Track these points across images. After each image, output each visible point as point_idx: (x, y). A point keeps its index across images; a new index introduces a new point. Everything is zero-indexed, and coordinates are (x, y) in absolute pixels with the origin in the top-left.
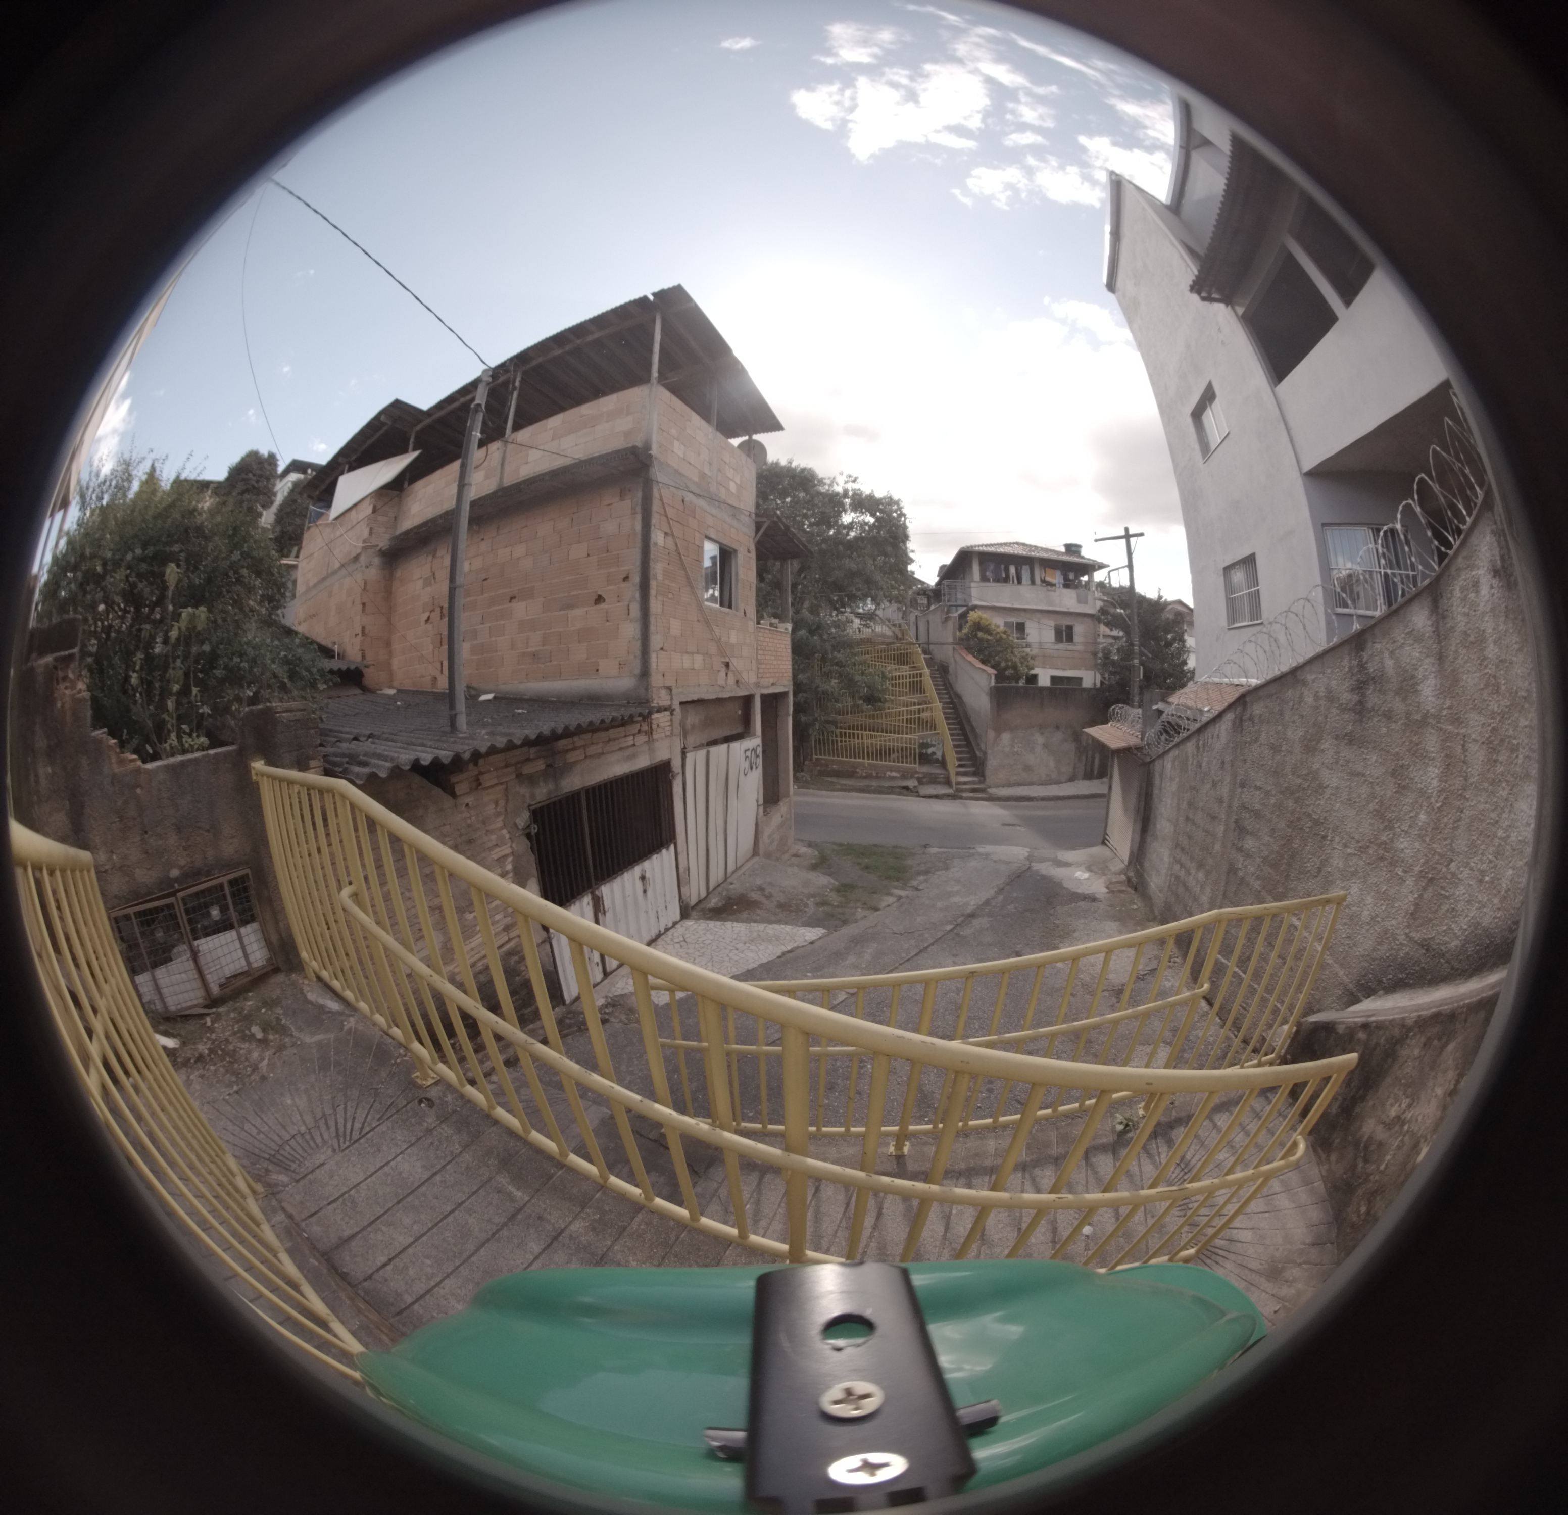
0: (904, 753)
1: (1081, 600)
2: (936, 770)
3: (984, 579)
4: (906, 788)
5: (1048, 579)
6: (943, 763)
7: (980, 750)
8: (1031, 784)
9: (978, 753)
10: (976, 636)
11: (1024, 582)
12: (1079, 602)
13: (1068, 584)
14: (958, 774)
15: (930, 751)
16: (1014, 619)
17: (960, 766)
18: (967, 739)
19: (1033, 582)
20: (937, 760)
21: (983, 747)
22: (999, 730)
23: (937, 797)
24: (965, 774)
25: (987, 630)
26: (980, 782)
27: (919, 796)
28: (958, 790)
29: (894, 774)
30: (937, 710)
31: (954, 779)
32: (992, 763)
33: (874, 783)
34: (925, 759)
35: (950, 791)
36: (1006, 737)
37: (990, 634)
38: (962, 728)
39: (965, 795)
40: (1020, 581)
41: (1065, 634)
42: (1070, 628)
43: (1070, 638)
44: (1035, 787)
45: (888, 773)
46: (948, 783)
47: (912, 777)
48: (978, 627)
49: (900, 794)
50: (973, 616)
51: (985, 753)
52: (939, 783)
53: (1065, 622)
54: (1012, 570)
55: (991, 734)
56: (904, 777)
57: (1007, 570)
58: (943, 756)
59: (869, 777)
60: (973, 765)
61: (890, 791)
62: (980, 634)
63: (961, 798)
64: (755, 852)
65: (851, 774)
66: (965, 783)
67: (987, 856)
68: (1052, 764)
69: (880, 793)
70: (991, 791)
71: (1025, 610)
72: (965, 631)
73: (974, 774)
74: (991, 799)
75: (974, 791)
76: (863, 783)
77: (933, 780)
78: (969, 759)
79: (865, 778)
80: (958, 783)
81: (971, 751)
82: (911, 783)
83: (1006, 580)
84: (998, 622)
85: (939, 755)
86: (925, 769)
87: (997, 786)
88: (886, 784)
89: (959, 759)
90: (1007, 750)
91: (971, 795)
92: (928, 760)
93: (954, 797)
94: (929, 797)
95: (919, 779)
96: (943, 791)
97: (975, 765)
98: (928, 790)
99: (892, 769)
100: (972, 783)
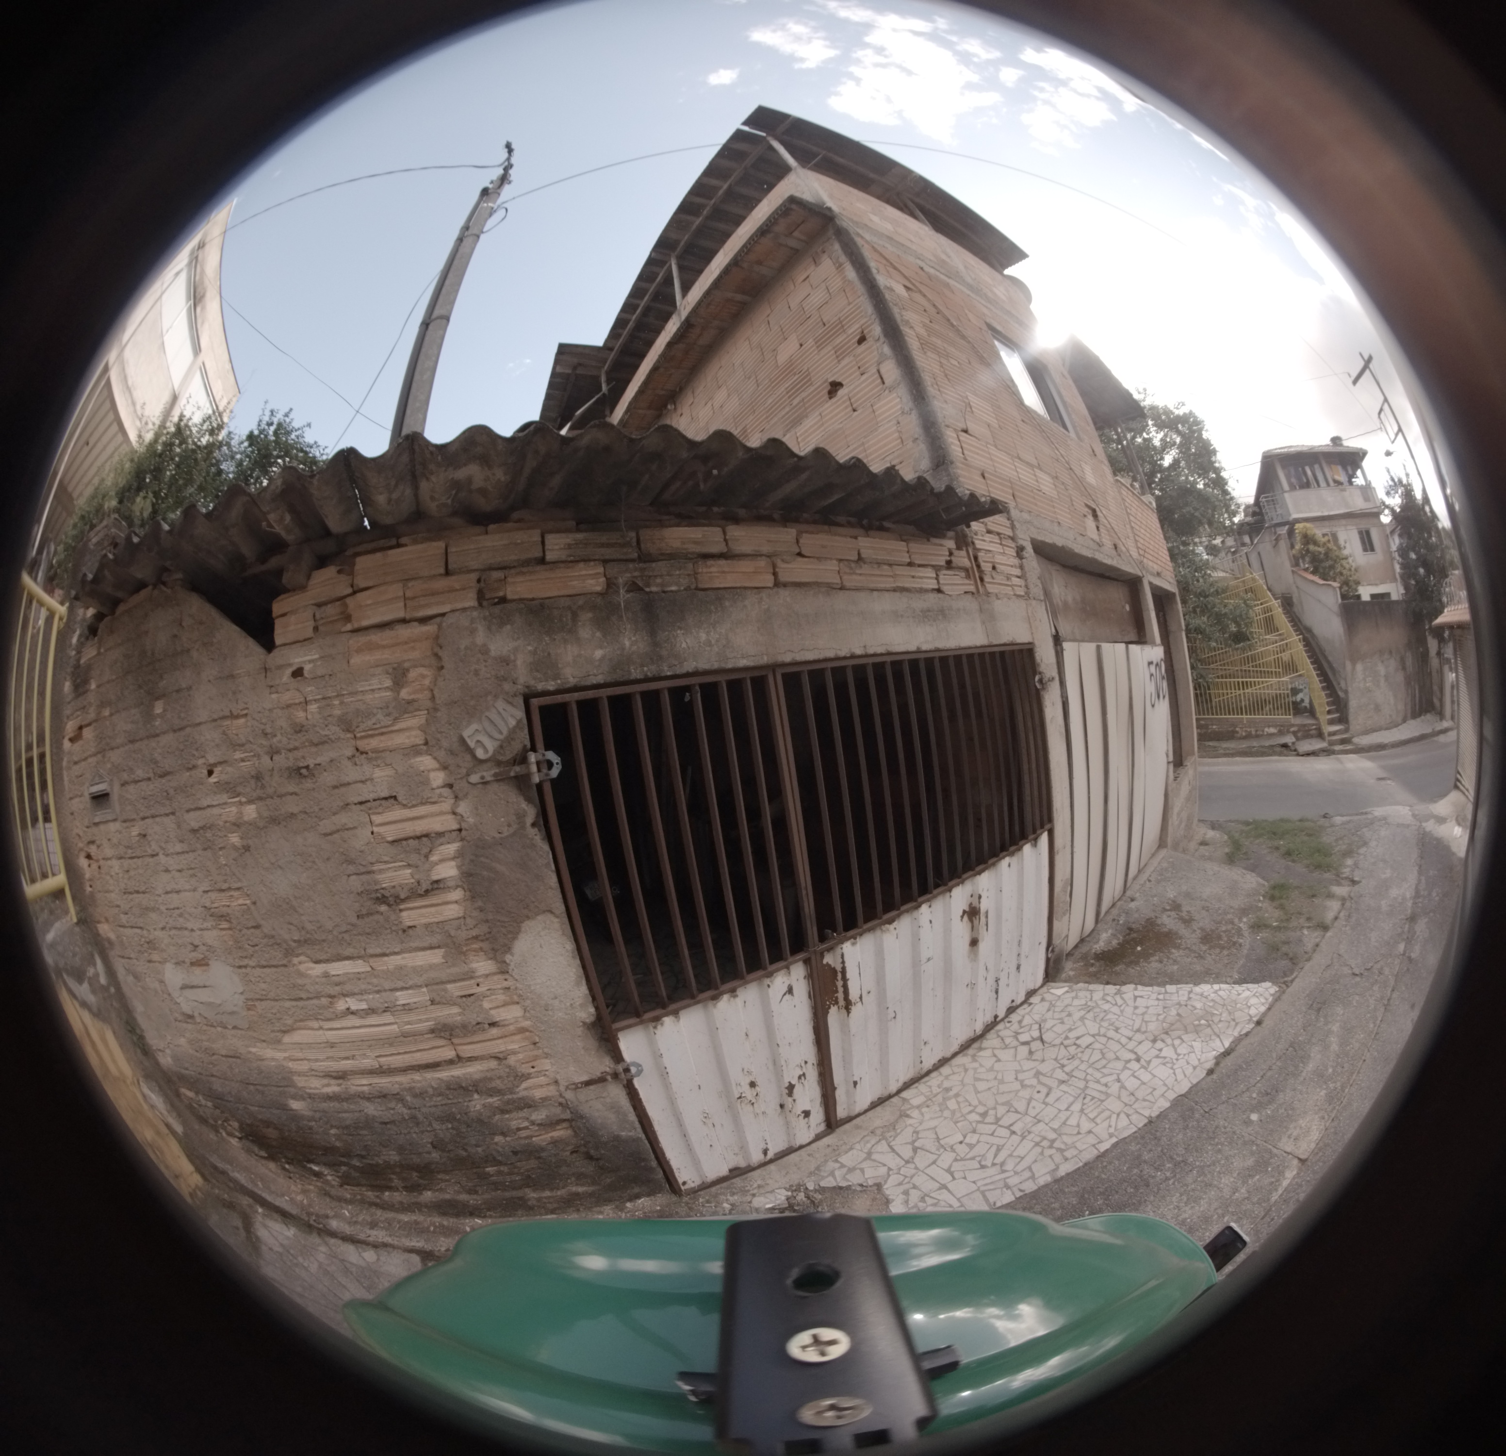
0: (1277, 703)
2: (1308, 721)
6: (1312, 711)
7: (1342, 692)
8: (1382, 728)
9: (1340, 694)
14: (1328, 722)
17: (1329, 712)
18: (1327, 680)
20: (1307, 709)
21: (1343, 688)
22: (1354, 662)
23: (1314, 754)
24: (1333, 722)
26: (1346, 732)
27: (1295, 753)
28: (1331, 743)
30: (1298, 649)
31: (1325, 729)
32: (1354, 706)
33: (1255, 744)
34: (1294, 708)
35: (1323, 745)
36: (1361, 668)
38: (1320, 667)
39: (1337, 748)
44: (1384, 732)
45: (1266, 730)
46: (1320, 735)
47: (1288, 732)
49: (1280, 754)
51: (1347, 697)
52: (1312, 737)
55: (1348, 666)
56: (1282, 732)
58: (1312, 702)
59: (1249, 736)
60: (1338, 712)
61: (1271, 750)
63: (1333, 752)
64: (1163, 842)
66: (1334, 734)
67: (1384, 822)
68: (1392, 701)
69: (1262, 754)
70: (1356, 740)
73: (1340, 721)
74: (1358, 750)
75: (1343, 742)
76: (1244, 745)
77: (1305, 734)
78: (1334, 704)
79: (1245, 737)
80: (1329, 734)
81: (1334, 692)
82: (1285, 739)
85: (1306, 703)
86: (1298, 721)
87: (1360, 735)
88: (1266, 743)
89: (1326, 704)
90: (1361, 686)
91: (1341, 747)
92: (1297, 709)
93: (1327, 752)
94: (1308, 754)
95: (1295, 733)
96: (1317, 745)
97: (1342, 712)
98: (1305, 746)
99: (1270, 724)
100: (1340, 732)
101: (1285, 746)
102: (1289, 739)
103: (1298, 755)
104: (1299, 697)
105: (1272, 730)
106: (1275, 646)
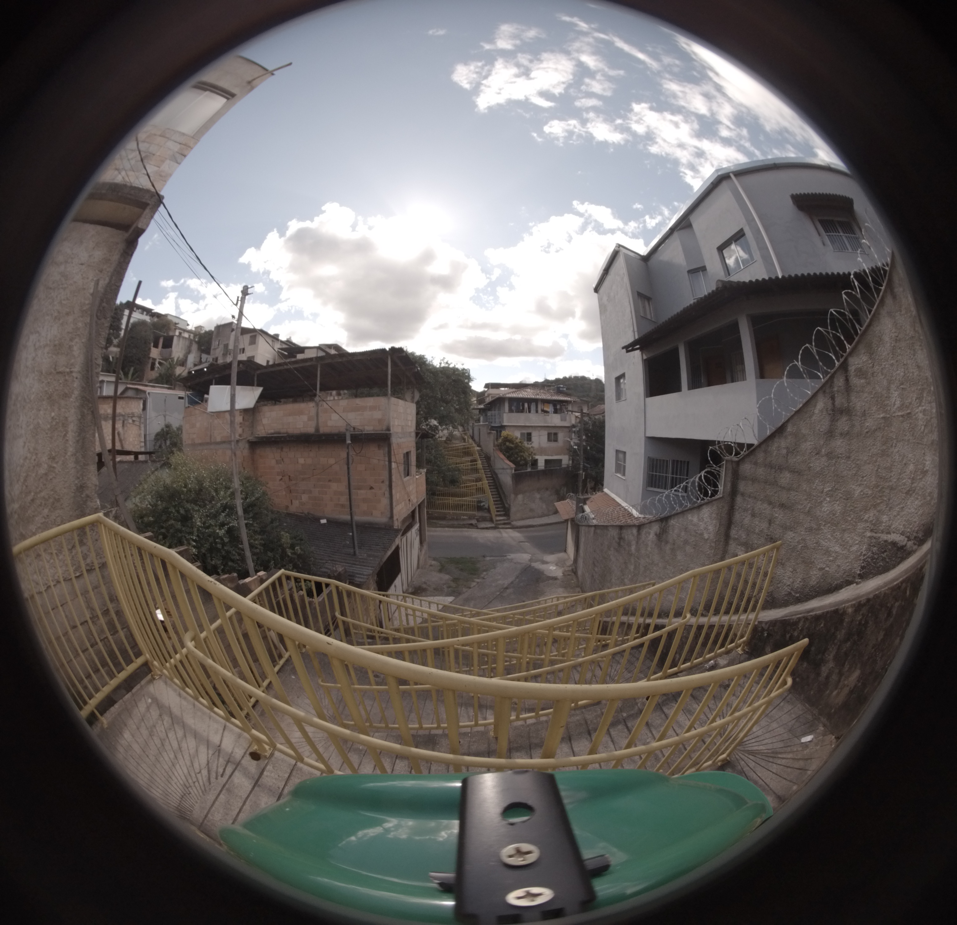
0: (469, 507)
1: (563, 419)
2: (486, 515)
3: (511, 411)
4: (471, 524)
5: (545, 409)
6: (489, 510)
8: (534, 517)
9: (506, 505)
10: (505, 444)
11: (532, 411)
12: (562, 420)
13: (556, 412)
14: (497, 515)
15: (482, 504)
16: (525, 431)
17: (497, 511)
18: (500, 497)
19: (537, 412)
20: (486, 509)
21: (508, 502)
22: (516, 494)
23: (487, 528)
24: (500, 515)
25: (511, 441)
26: (507, 520)
27: (478, 528)
28: (496, 524)
29: (465, 517)
30: (485, 483)
31: (494, 518)
32: (513, 509)
33: (455, 523)
34: (480, 508)
35: (493, 525)
36: (520, 497)
37: (513, 444)
38: (498, 491)
39: (500, 526)
40: (530, 412)
41: (553, 437)
42: (556, 434)
43: (556, 440)
44: (536, 519)
45: (462, 517)
46: (491, 520)
47: (474, 518)
48: (507, 439)
49: (468, 528)
50: (504, 433)
51: (510, 505)
52: (487, 521)
53: (553, 431)
54: (526, 405)
55: (513, 496)
56: (470, 519)
57: (523, 405)
58: (489, 506)
59: (453, 519)
60: (503, 511)
61: (464, 526)
62: (507, 444)
63: (498, 528)
64: (418, 567)
65: (443, 518)
66: (500, 520)
67: (511, 561)
68: (544, 506)
69: (459, 527)
70: (513, 523)
71: (532, 427)
72: (500, 441)
73: (504, 515)
74: (514, 528)
75: (504, 524)
76: (450, 523)
77: (484, 519)
78: (502, 507)
79: (451, 520)
80: (497, 521)
81: (503, 503)
82: (474, 522)
83: (522, 411)
84: (517, 434)
85: (486, 506)
86: (480, 514)
87: (516, 520)
88: (462, 523)
89: (497, 508)
90: (521, 503)
91: (503, 526)
93: (495, 528)
94: (483, 529)
95: (478, 520)
96: (489, 525)
97: (506, 511)
98: (483, 525)
99: (464, 515)
100: (504, 520)
106: (473, 481)
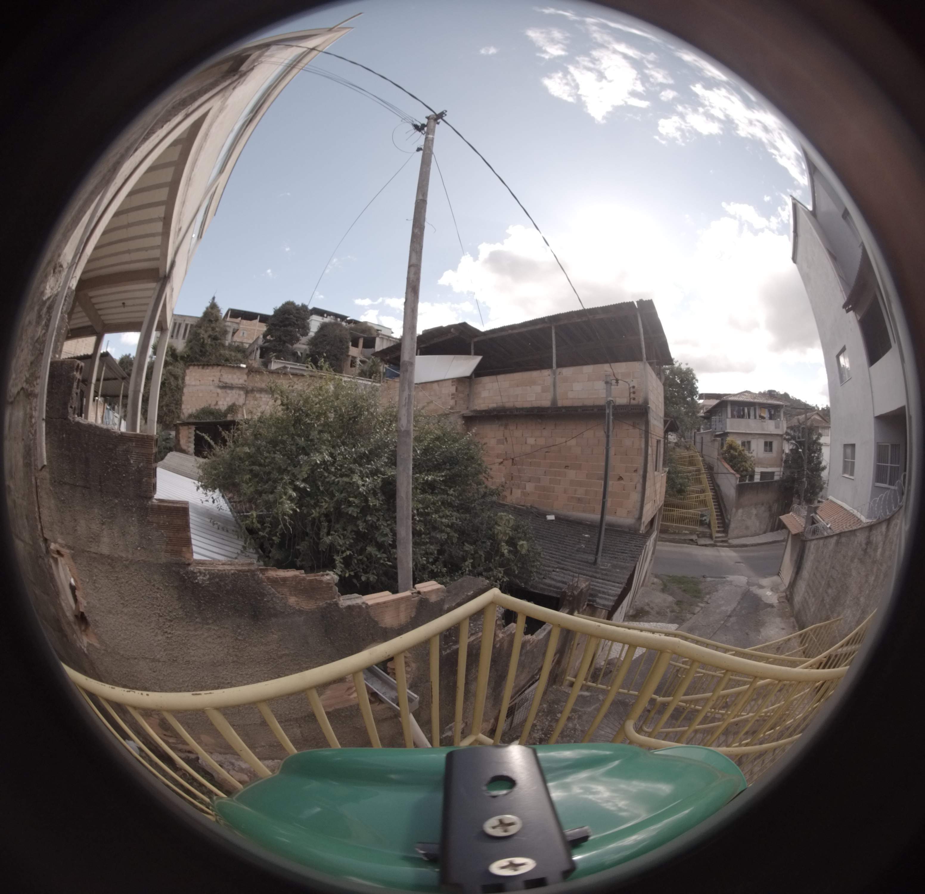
0: (692, 520)
2: (706, 530)
3: (733, 416)
5: (762, 415)
6: (709, 525)
7: (727, 518)
8: (747, 536)
9: (727, 521)
10: (729, 452)
11: (751, 417)
12: (776, 427)
13: (771, 417)
14: (717, 532)
16: (746, 440)
17: (718, 527)
18: (721, 511)
21: (729, 517)
22: (738, 508)
23: (706, 545)
24: (720, 532)
25: (734, 449)
26: (726, 536)
28: (716, 542)
30: (709, 495)
31: (714, 535)
32: (732, 526)
33: (677, 537)
35: (712, 542)
36: (741, 511)
37: (736, 452)
38: (719, 505)
39: (718, 544)
41: (768, 447)
42: (771, 443)
43: (771, 450)
44: (749, 538)
45: (683, 531)
46: (711, 537)
47: (694, 534)
48: (731, 447)
49: (688, 543)
50: (728, 440)
51: (730, 521)
52: (707, 537)
53: (769, 439)
54: (746, 410)
55: (734, 510)
56: (691, 534)
57: (743, 411)
58: (710, 522)
59: (674, 533)
60: (723, 527)
61: (684, 541)
62: (731, 452)
63: (717, 546)
65: (666, 531)
66: (719, 537)
67: (731, 582)
68: (758, 524)
69: (680, 543)
70: (730, 541)
71: (751, 434)
72: (724, 448)
73: (723, 532)
74: (730, 546)
75: (722, 541)
76: (672, 537)
77: (703, 535)
78: (722, 524)
79: (672, 533)
80: (716, 537)
81: (723, 519)
83: (743, 417)
84: (739, 442)
85: (707, 522)
86: (700, 529)
87: (733, 538)
88: (682, 538)
89: (717, 523)
90: (740, 518)
91: (721, 544)
92: (702, 523)
93: (713, 546)
94: (703, 545)
95: (698, 535)
96: (709, 542)
97: (725, 527)
98: (702, 541)
99: (686, 529)
100: (722, 537)
101: (692, 540)
102: (694, 537)
103: (697, 545)
104: (704, 518)
105: (687, 532)
106: (697, 492)
